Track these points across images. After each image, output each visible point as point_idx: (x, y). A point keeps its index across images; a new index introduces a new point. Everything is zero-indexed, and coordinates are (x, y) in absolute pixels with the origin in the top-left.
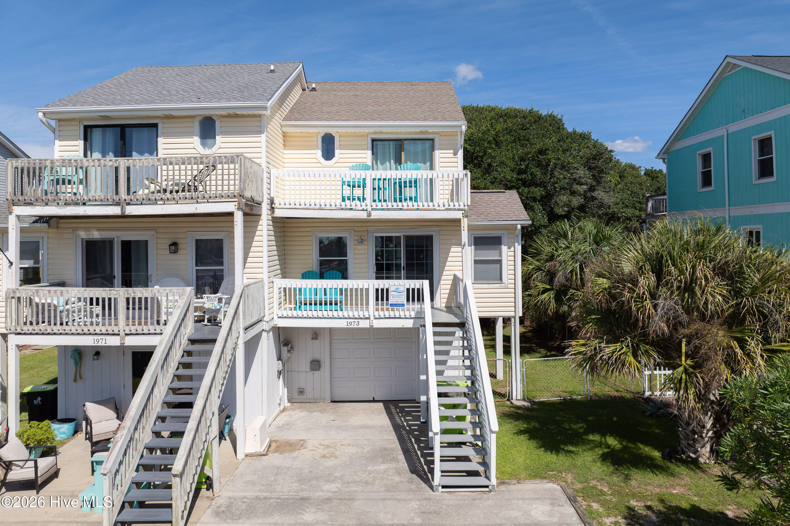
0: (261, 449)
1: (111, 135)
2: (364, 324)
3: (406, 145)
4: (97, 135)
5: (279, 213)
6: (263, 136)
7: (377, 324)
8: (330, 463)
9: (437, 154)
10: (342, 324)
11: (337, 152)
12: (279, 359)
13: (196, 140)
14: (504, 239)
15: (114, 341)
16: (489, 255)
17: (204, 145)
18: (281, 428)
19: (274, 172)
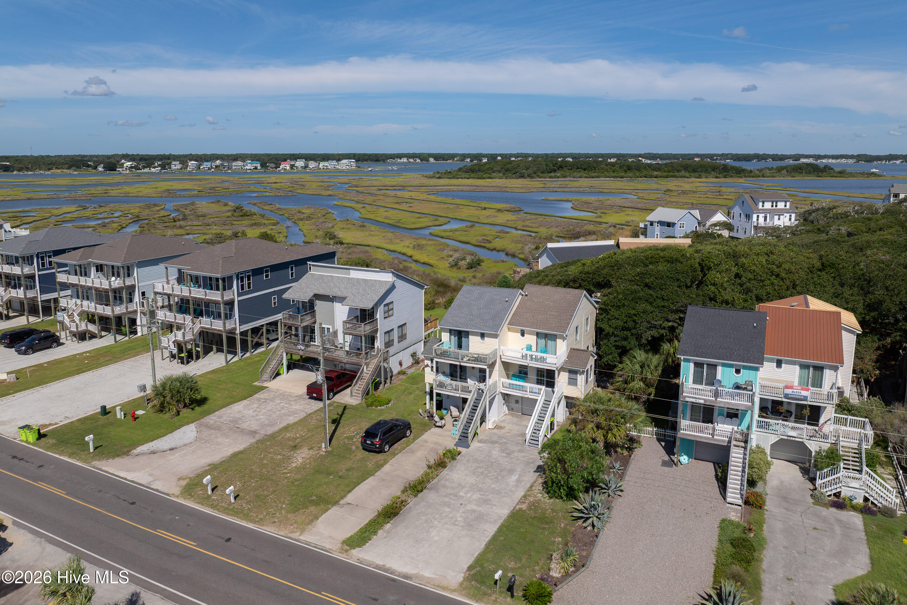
0: (493, 428)
1: (456, 332)
2: (526, 396)
3: (548, 336)
4: (453, 332)
5: (502, 360)
6: (497, 340)
7: (530, 397)
8: (508, 434)
9: (558, 340)
10: (520, 395)
11: (525, 335)
12: (504, 399)
13: (480, 338)
14: (579, 372)
15: (458, 395)
16: (573, 376)
17: (481, 338)
18: (501, 421)
19: (502, 348)
